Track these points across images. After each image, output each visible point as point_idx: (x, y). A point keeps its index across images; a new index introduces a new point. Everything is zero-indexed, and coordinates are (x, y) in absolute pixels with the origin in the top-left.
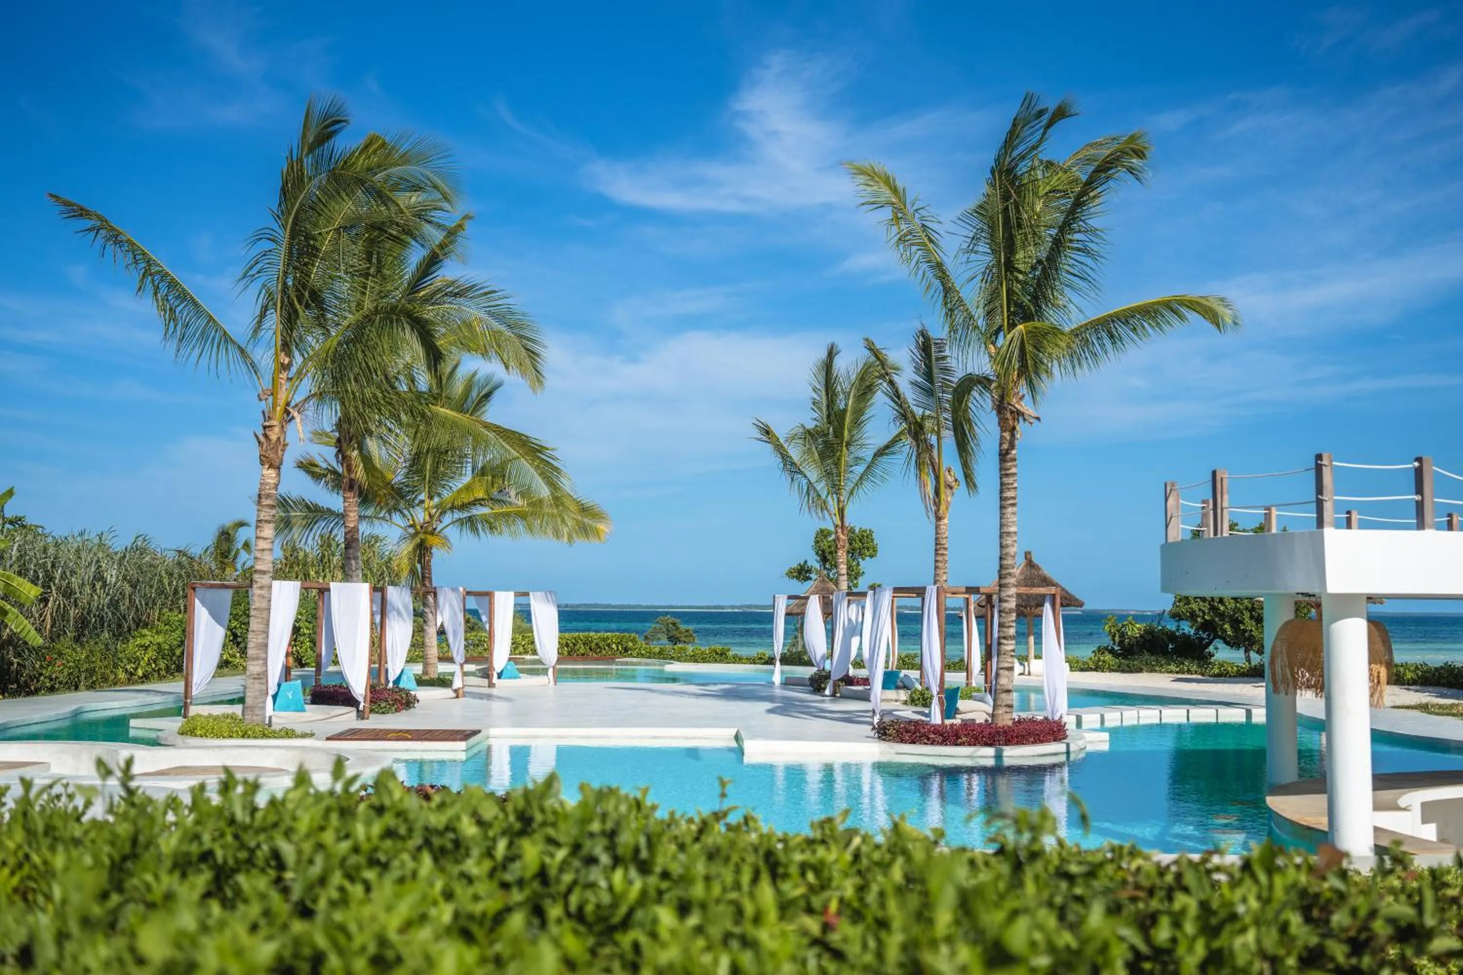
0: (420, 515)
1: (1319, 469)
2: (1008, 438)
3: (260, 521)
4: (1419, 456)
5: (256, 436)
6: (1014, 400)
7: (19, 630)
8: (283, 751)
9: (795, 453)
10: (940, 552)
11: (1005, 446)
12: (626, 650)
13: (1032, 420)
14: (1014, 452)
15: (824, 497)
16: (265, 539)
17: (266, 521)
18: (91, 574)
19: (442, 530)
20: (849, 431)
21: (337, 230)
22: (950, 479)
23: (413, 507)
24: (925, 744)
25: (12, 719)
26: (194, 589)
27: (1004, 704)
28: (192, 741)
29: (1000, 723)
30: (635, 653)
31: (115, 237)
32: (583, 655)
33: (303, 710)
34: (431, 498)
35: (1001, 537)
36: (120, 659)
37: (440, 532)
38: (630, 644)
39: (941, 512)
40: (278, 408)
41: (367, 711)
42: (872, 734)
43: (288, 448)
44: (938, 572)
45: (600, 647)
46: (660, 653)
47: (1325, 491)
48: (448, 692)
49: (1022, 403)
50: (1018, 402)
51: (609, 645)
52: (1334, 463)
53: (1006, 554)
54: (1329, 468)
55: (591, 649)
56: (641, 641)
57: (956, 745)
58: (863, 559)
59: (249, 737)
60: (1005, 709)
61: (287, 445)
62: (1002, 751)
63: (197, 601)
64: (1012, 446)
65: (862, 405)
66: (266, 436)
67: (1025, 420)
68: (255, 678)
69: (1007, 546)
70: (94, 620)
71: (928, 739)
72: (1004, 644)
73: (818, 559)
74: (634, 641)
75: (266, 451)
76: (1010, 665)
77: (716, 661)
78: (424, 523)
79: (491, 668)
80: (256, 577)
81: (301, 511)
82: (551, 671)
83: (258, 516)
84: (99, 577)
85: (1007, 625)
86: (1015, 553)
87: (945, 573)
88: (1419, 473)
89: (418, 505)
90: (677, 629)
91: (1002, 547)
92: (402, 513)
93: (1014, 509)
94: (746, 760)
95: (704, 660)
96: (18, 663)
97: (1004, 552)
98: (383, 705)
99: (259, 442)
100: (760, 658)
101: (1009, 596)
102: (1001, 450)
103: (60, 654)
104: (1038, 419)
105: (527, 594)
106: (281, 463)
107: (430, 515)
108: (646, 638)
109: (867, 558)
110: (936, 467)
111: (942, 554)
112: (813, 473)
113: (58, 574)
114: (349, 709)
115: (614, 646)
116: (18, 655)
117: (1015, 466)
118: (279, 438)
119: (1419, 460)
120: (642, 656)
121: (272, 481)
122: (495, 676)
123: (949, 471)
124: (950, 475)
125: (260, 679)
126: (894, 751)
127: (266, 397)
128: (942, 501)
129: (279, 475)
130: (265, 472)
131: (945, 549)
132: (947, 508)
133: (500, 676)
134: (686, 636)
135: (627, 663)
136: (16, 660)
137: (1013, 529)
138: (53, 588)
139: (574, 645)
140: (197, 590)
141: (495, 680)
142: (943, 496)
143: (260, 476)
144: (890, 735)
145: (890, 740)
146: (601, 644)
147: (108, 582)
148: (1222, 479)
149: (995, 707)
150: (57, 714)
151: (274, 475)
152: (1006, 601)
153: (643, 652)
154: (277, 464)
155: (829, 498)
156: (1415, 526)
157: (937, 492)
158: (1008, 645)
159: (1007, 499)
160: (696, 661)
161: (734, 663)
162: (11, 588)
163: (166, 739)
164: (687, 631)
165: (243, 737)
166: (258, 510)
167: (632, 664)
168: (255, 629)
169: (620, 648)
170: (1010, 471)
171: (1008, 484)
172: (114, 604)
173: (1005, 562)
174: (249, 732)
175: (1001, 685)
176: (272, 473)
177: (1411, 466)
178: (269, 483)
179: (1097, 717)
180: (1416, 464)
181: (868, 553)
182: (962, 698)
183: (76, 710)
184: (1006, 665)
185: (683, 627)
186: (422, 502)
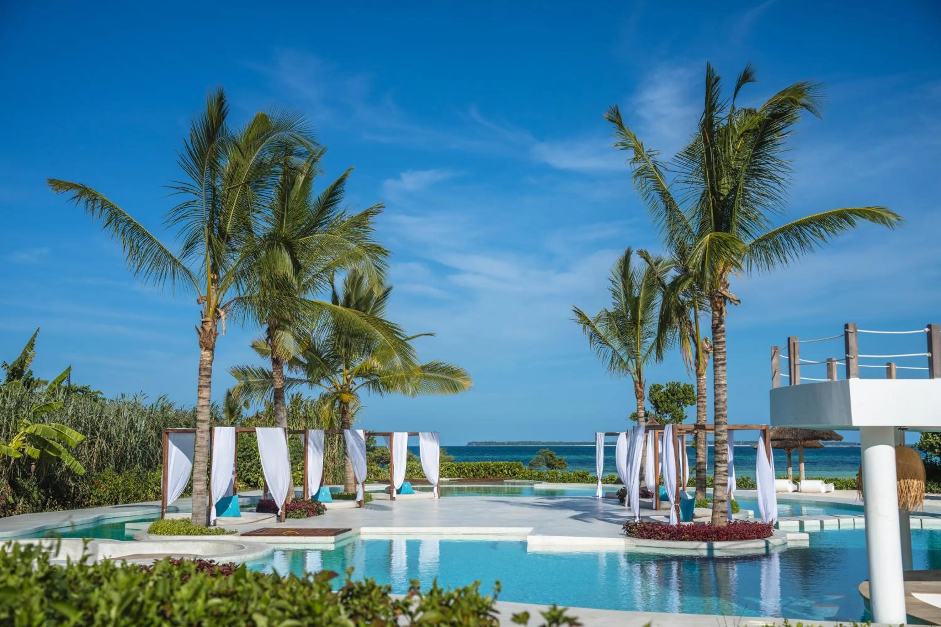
0: (340, 380)
1: (847, 334)
2: (718, 315)
3: (200, 386)
4: (929, 323)
5: (196, 328)
6: (722, 288)
7: (69, 464)
8: (207, 543)
9: (601, 329)
10: (700, 400)
11: (716, 322)
12: (514, 474)
13: (736, 302)
14: (722, 326)
15: (625, 360)
16: (204, 398)
17: (205, 386)
18: (126, 425)
19: (355, 390)
20: (643, 313)
21: (244, 185)
22: (706, 346)
23: (335, 374)
24: (658, 539)
25: (50, 524)
26: (167, 433)
27: (720, 510)
28: (153, 537)
29: (717, 525)
30: (520, 476)
31: (94, 198)
32: (484, 477)
33: (239, 516)
34: (347, 367)
35: (715, 388)
36: (149, 483)
37: (353, 392)
38: (517, 470)
39: (700, 370)
40: (211, 309)
41: (283, 516)
42: (623, 531)
43: (218, 337)
44: (700, 415)
45: (495, 472)
46: (539, 476)
47: (850, 352)
48: (350, 504)
49: (728, 290)
50: (724, 289)
51: (502, 471)
52: (858, 330)
53: (719, 401)
54: (854, 334)
55: (489, 473)
56: (526, 468)
57: (681, 540)
58: (686, 406)
59: (191, 534)
60: (721, 514)
61: (218, 334)
62: (712, 544)
63: (170, 442)
64: (721, 322)
65: (651, 294)
66: (203, 328)
67: (731, 302)
68: (198, 494)
69: (719, 394)
70: (129, 457)
71: (660, 535)
72: (719, 467)
73: (653, 406)
74: (519, 467)
75: (203, 339)
76: (724, 482)
77: (579, 481)
78: (343, 385)
79: (392, 487)
80: (198, 424)
81: (261, 378)
82: (435, 489)
83: (199, 383)
84: (132, 426)
85: (721, 452)
86: (726, 400)
87: (705, 415)
88: (929, 335)
89: (338, 372)
90: (553, 458)
91: (716, 395)
92: (328, 378)
93: (724, 368)
94: (529, 550)
95: (570, 481)
96: (75, 487)
97: (717, 399)
98: (298, 512)
99: (199, 333)
100: (611, 480)
101: (721, 431)
102: (713, 325)
103: (104, 480)
104: (739, 301)
105: (417, 434)
106: (214, 347)
107: (347, 378)
108: (531, 465)
109: (689, 406)
110: (695, 338)
111: (702, 401)
112: (616, 344)
113: (101, 426)
114: (272, 515)
115: (506, 471)
116: (75, 481)
117: (724, 336)
118: (211, 330)
119: (929, 326)
120: (526, 478)
121: (208, 359)
122: (395, 492)
123: (706, 341)
124: (707, 343)
125: (202, 494)
126: (635, 544)
127: (203, 301)
128: (701, 363)
129: (212, 355)
130: (203, 353)
131: (705, 397)
132: (705, 368)
133: (399, 492)
134: (560, 464)
135: (514, 484)
136: (73, 484)
137: (723, 382)
138: (98, 434)
139: (478, 471)
140: (169, 434)
141: (395, 495)
142: (701, 359)
143: (200, 356)
144: (634, 533)
145: (633, 536)
146: (497, 470)
147: (138, 430)
148: (794, 344)
149: (714, 513)
150: (82, 521)
151: (209, 355)
152: (720, 435)
153: (527, 475)
154: (211, 347)
155: (630, 362)
156: (928, 374)
157: (697, 357)
158: (721, 467)
159: (718, 360)
160: (564, 482)
161: (592, 483)
162: (63, 436)
163: (137, 536)
164: (560, 460)
165: (187, 534)
166: (199, 379)
167: (519, 484)
168: (198, 460)
169: (510, 473)
170: (720, 340)
171: (719, 349)
172: (144, 444)
173: (718, 406)
174: (192, 531)
175: (717, 497)
176: (207, 353)
177: (923, 331)
178: (206, 360)
179: (818, 522)
180: (927, 330)
181: (689, 402)
182: (697, 506)
183: (99, 517)
184: (721, 482)
185: (558, 457)
186: (341, 370)
